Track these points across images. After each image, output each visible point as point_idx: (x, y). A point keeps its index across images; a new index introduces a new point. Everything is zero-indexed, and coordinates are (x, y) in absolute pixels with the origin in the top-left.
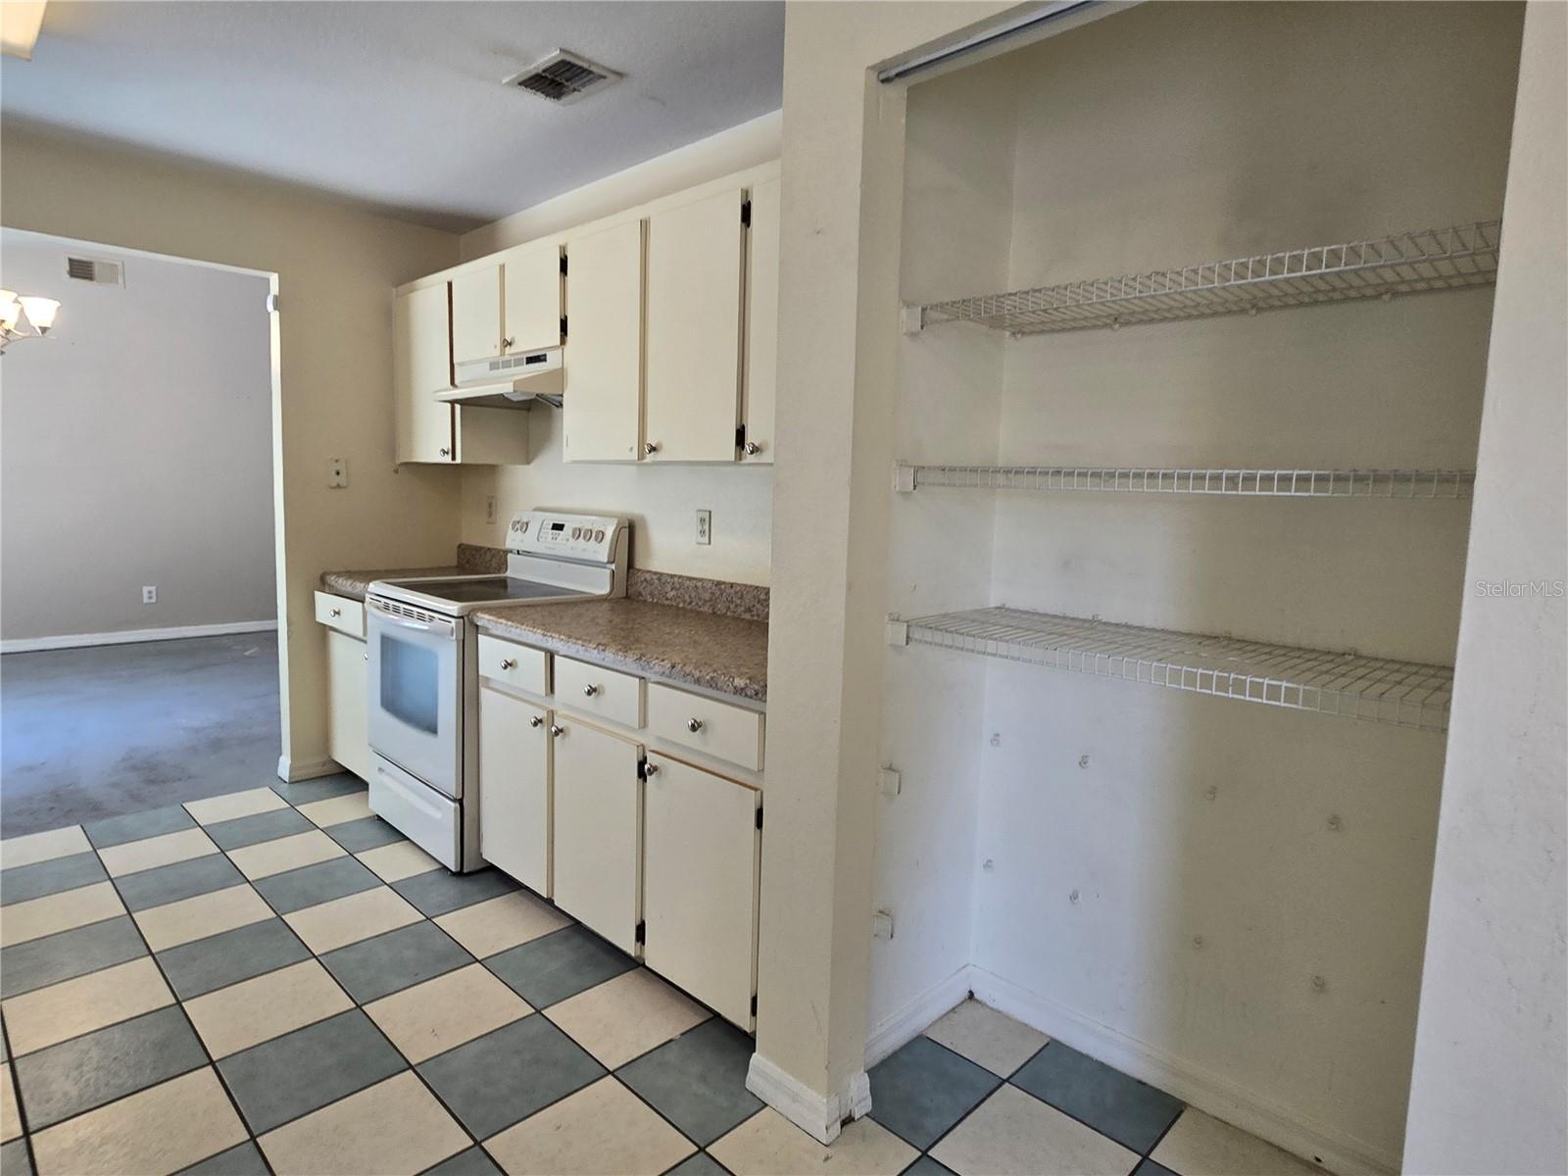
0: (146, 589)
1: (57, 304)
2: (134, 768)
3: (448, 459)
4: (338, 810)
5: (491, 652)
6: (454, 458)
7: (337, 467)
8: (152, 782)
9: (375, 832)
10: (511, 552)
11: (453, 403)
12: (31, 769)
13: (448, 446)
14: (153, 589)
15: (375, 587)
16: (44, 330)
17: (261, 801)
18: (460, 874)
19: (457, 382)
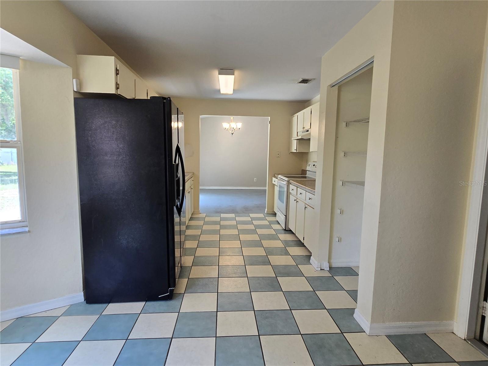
0: (255, 179)
1: (242, 124)
2: (244, 208)
3: (296, 151)
4: (272, 219)
5: (291, 187)
6: (297, 151)
7: (278, 153)
8: (246, 211)
9: (277, 223)
10: (308, 171)
11: (297, 140)
12: (231, 206)
13: (296, 149)
14: (256, 179)
15: (280, 176)
16: (239, 129)
17: (261, 215)
18: (285, 230)
19: (298, 135)
